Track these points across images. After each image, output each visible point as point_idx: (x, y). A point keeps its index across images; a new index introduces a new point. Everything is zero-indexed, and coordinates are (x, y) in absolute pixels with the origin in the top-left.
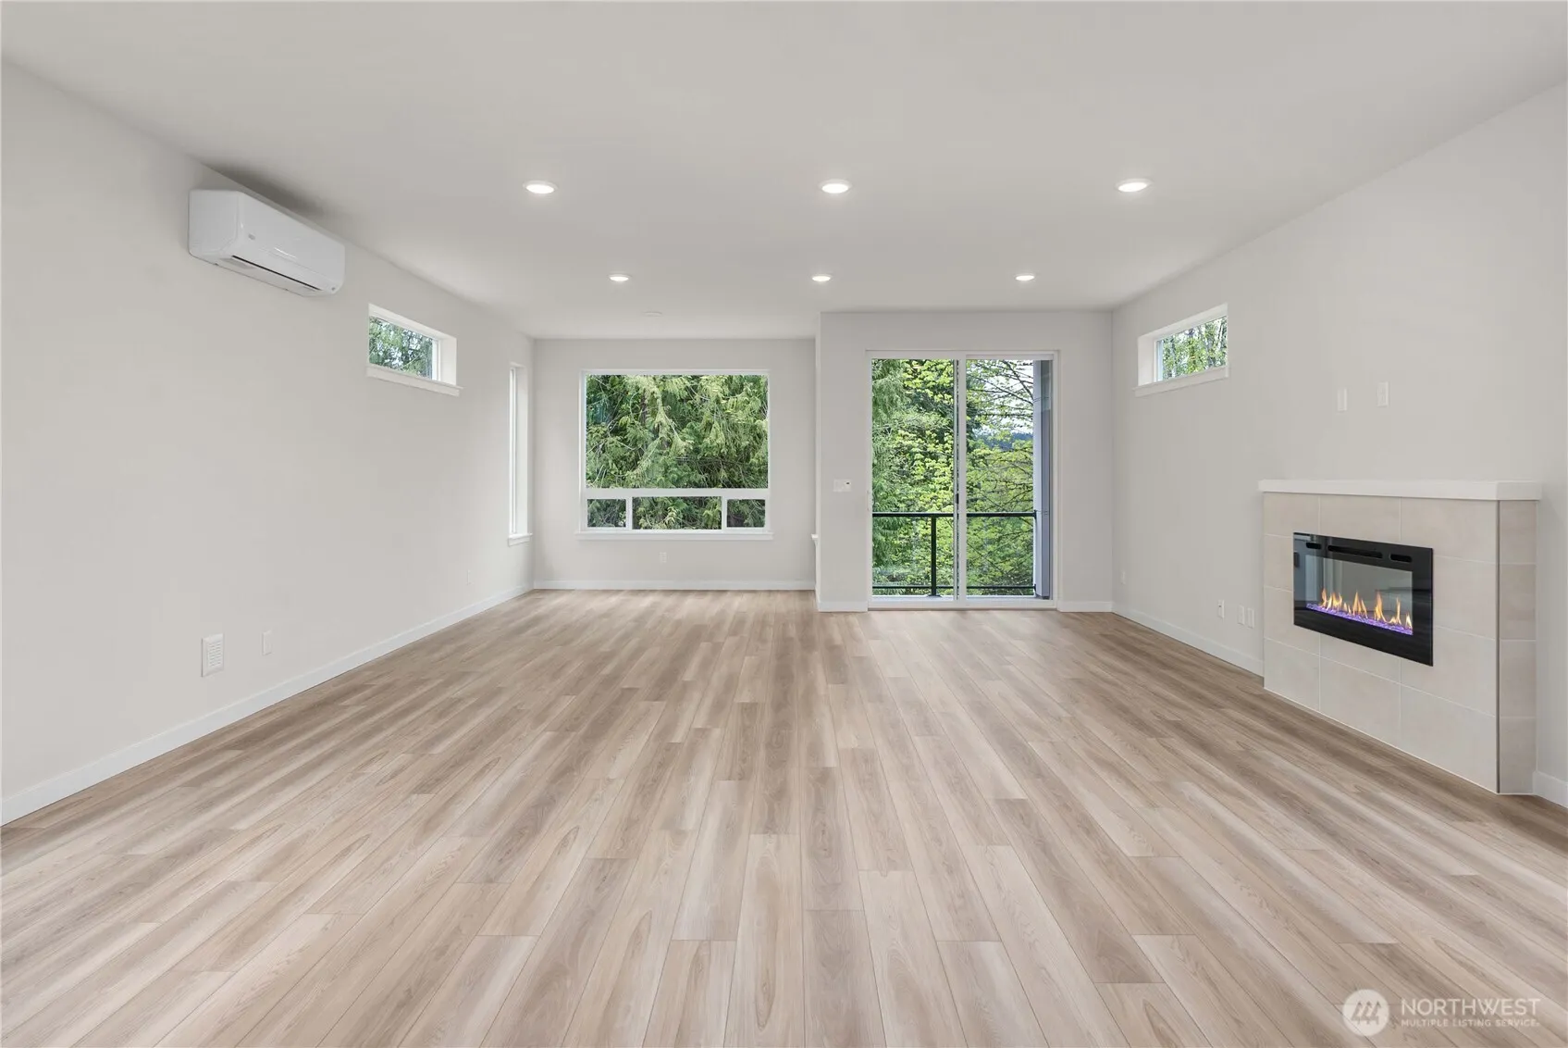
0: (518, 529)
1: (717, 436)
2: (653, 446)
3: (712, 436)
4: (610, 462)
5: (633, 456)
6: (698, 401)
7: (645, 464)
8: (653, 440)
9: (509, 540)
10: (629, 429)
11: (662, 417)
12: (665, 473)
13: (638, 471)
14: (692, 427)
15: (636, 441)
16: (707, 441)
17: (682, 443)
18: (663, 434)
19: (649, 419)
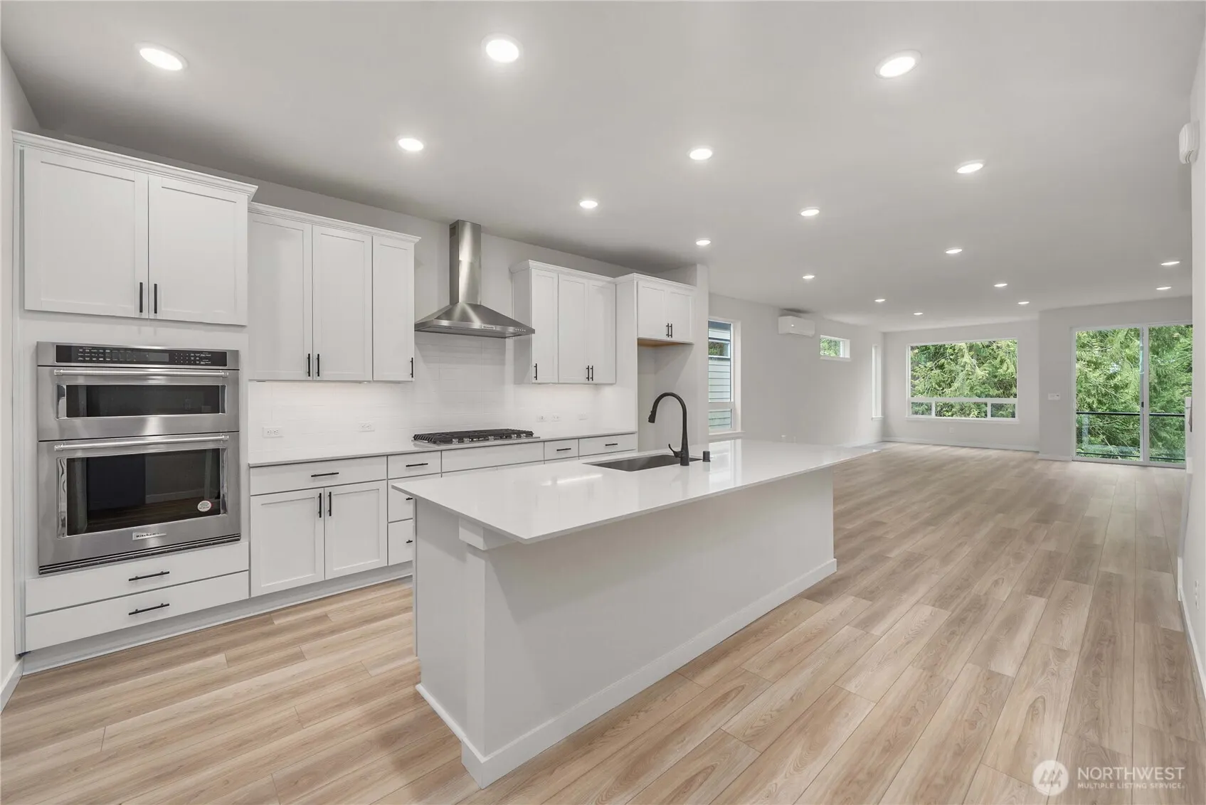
0: (877, 413)
1: (1008, 368)
2: (962, 375)
3: (1005, 367)
4: (934, 384)
5: (950, 380)
6: (995, 348)
7: (956, 385)
8: (962, 371)
9: (872, 418)
10: (946, 366)
11: (967, 358)
12: (972, 389)
13: (952, 389)
14: (990, 363)
15: (951, 371)
16: (1001, 371)
17: (981, 373)
18: (968, 368)
19: (959, 360)
